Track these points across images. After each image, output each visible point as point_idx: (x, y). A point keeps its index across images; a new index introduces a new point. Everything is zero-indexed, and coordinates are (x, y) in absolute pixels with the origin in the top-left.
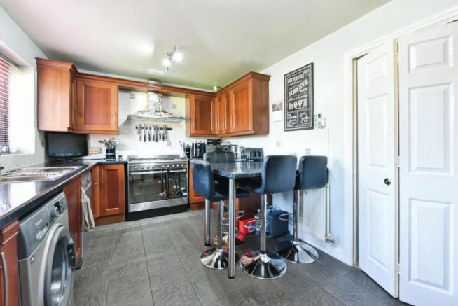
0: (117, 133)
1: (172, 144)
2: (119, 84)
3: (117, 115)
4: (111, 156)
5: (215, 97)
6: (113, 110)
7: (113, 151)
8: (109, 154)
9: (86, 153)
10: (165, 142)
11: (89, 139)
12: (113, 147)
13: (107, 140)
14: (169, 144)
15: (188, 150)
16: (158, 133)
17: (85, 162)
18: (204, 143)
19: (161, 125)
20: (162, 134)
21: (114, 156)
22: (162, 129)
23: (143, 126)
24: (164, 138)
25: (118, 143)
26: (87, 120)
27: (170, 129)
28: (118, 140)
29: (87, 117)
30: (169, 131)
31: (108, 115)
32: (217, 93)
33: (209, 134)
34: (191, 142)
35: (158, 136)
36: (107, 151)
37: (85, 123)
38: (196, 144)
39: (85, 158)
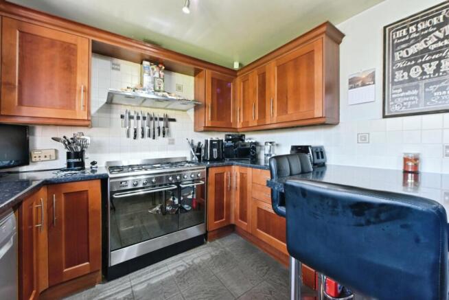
0: (87, 124)
1: (176, 141)
2: (91, 38)
3: (87, 91)
4: (76, 164)
5: (236, 76)
6: (81, 82)
7: (80, 155)
8: (72, 161)
9: (25, 159)
10: (166, 139)
11: (33, 134)
12: (79, 149)
13: (69, 137)
14: (172, 142)
15: (198, 149)
16: (156, 126)
17: (25, 176)
18: (222, 141)
19: (160, 113)
20: (161, 127)
21: (81, 165)
22: (161, 119)
23: (132, 114)
24: (164, 134)
25: (89, 142)
26: (26, 98)
27: (174, 120)
28: (89, 136)
29: (26, 92)
30: (171, 123)
31: (69, 90)
32: (238, 71)
33: (229, 127)
34: (202, 138)
35: (156, 130)
36: (69, 156)
37: (21, 103)
38: (211, 141)
39: (24, 168)
